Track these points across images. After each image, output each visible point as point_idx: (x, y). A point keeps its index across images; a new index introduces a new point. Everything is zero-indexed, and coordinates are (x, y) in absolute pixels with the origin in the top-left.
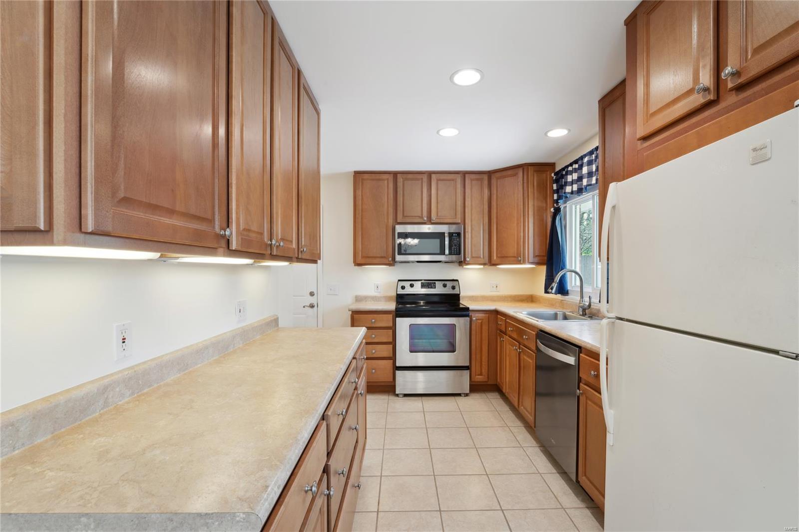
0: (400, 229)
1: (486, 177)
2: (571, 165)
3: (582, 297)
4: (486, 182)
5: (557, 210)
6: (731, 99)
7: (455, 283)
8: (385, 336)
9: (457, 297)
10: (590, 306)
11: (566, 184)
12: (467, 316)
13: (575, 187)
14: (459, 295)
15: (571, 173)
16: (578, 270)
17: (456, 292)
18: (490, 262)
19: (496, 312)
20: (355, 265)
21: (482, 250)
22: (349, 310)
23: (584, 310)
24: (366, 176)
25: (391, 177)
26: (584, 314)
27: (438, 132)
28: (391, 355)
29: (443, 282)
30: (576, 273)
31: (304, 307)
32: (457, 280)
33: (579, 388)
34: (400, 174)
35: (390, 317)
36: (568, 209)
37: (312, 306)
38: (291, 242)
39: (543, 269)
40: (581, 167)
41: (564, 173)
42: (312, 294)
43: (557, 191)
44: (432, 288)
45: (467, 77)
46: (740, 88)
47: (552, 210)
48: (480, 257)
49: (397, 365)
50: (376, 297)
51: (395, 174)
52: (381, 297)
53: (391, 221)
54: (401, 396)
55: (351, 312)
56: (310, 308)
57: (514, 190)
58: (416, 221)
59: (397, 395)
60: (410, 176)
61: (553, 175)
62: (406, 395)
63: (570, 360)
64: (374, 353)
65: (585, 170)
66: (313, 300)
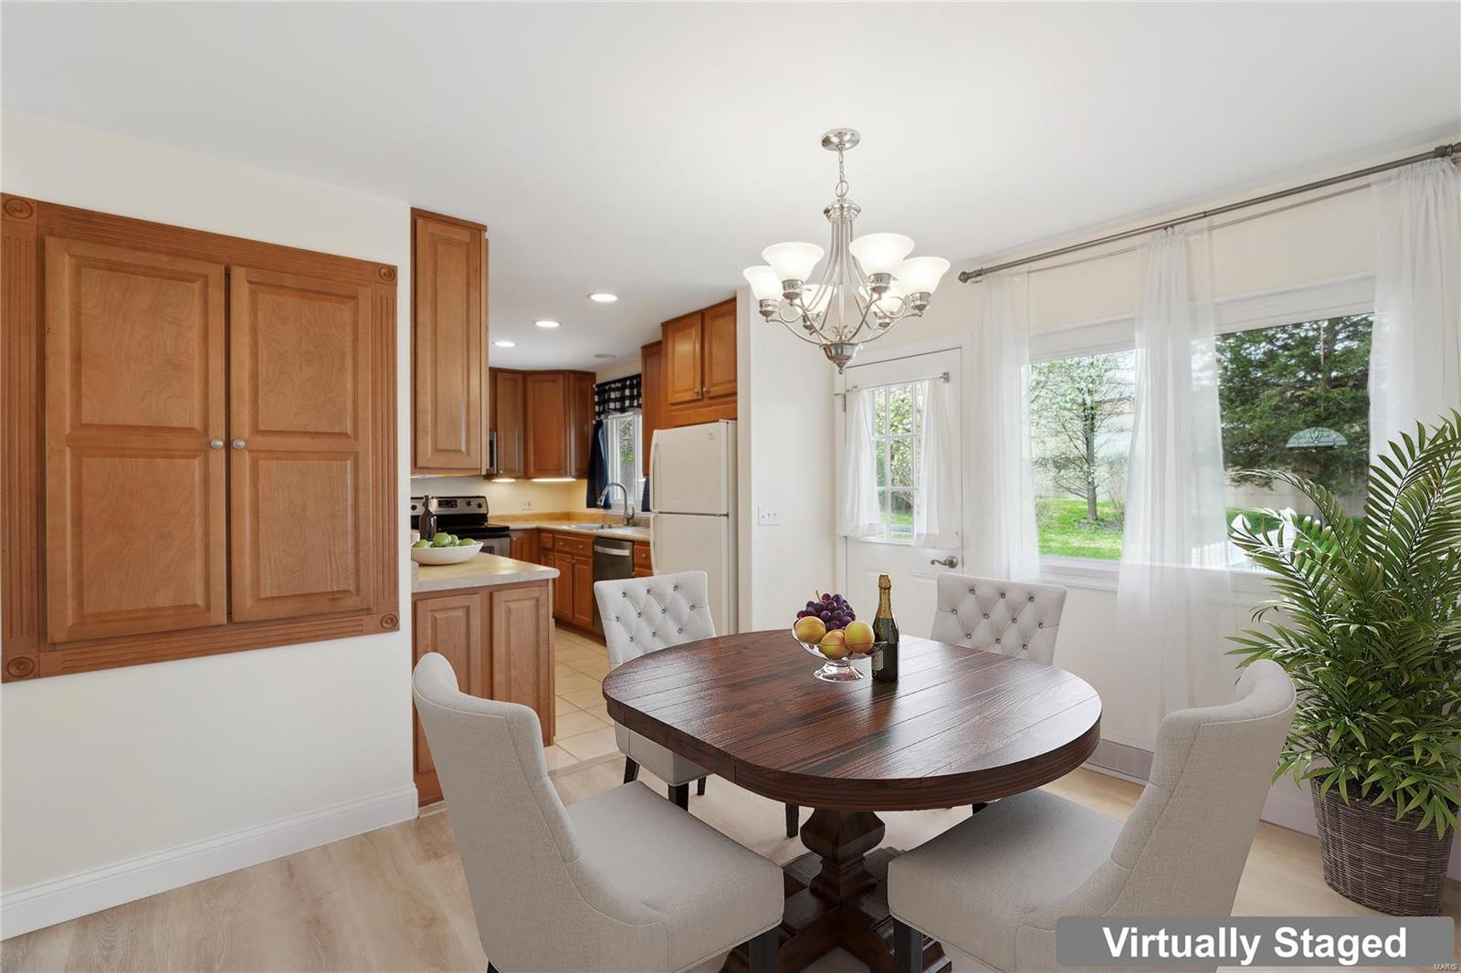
1: (520, 378)
2: (614, 382)
3: (626, 508)
4: (520, 383)
5: (600, 424)
6: (706, 401)
7: (482, 501)
9: (484, 517)
10: (633, 515)
11: (610, 400)
12: (508, 536)
13: (618, 405)
14: (486, 514)
15: (614, 390)
16: (619, 482)
17: (482, 511)
18: (526, 475)
19: (539, 531)
21: (517, 462)
23: (628, 520)
26: (628, 524)
29: (467, 499)
30: (618, 485)
32: (484, 497)
33: (633, 571)
36: (609, 423)
39: (584, 484)
40: (623, 388)
41: (607, 387)
43: (599, 404)
44: (452, 507)
45: (547, 324)
46: (711, 398)
47: (594, 422)
48: (515, 470)
57: (555, 396)
61: (594, 386)
63: (626, 553)
65: (627, 392)
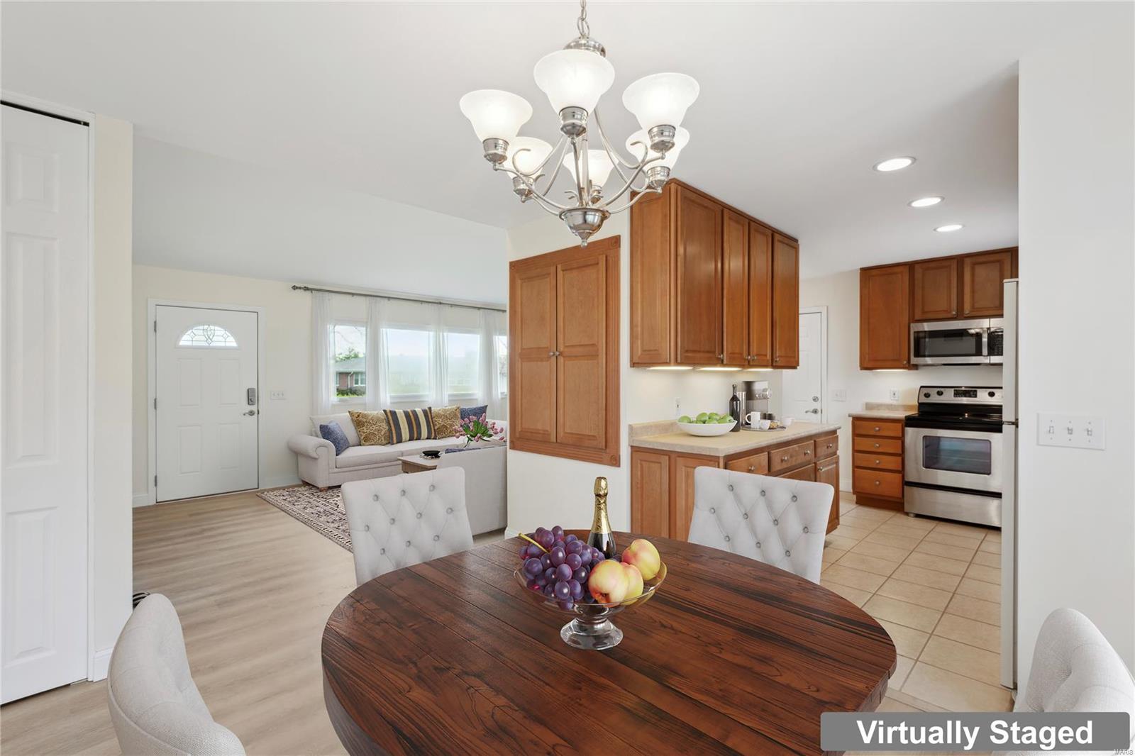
0: (916, 327)
8: (893, 447)
20: (861, 369)
22: (849, 416)
24: (874, 272)
25: (906, 269)
27: (935, 230)
28: (900, 469)
31: (806, 412)
34: (919, 265)
35: (899, 426)
37: (815, 411)
38: (766, 355)
42: (815, 399)
44: (971, 396)
49: (906, 480)
50: (891, 405)
51: (911, 266)
52: (899, 406)
53: (906, 318)
54: (912, 515)
55: (851, 419)
56: (813, 414)
58: (941, 316)
59: (907, 514)
60: (932, 265)
62: (918, 516)
64: (877, 464)
66: (817, 406)
